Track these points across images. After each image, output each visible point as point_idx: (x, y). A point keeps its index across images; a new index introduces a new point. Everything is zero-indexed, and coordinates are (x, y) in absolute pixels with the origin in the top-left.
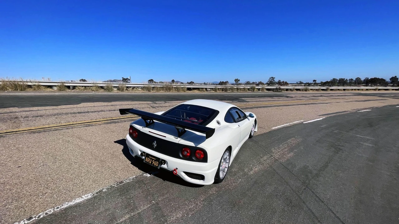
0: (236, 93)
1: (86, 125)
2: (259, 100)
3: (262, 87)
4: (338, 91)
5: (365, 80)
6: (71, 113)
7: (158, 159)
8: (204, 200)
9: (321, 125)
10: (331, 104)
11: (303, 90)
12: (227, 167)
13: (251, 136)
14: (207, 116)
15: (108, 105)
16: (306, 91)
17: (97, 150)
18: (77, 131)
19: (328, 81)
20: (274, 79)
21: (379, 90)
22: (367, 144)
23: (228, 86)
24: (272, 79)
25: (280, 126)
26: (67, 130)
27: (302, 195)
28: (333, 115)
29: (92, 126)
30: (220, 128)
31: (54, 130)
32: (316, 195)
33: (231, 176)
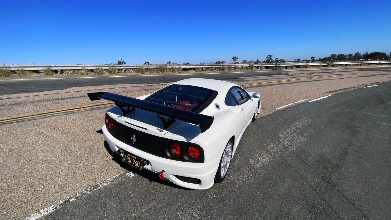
0: (233, 72)
1: (68, 112)
2: (258, 78)
3: (260, 65)
4: (340, 67)
5: (364, 55)
6: (53, 100)
7: (139, 159)
8: (201, 209)
9: (329, 104)
10: (335, 80)
11: (303, 67)
12: (230, 161)
13: (254, 120)
14: (203, 99)
15: (97, 89)
16: (306, 68)
17: (74, 143)
18: (54, 120)
19: (326, 58)
20: (272, 57)
21: (382, 64)
22: (384, 124)
23: (226, 65)
24: (269, 58)
25: (284, 106)
26: (44, 119)
27: (325, 195)
28: (339, 92)
29: (74, 113)
30: (220, 113)
31: (28, 120)
32: (343, 194)
33: (234, 171)
